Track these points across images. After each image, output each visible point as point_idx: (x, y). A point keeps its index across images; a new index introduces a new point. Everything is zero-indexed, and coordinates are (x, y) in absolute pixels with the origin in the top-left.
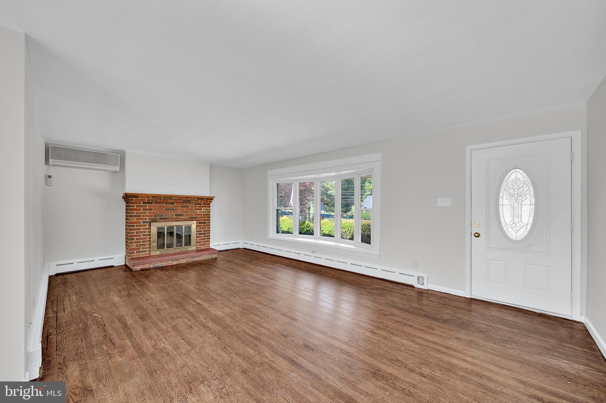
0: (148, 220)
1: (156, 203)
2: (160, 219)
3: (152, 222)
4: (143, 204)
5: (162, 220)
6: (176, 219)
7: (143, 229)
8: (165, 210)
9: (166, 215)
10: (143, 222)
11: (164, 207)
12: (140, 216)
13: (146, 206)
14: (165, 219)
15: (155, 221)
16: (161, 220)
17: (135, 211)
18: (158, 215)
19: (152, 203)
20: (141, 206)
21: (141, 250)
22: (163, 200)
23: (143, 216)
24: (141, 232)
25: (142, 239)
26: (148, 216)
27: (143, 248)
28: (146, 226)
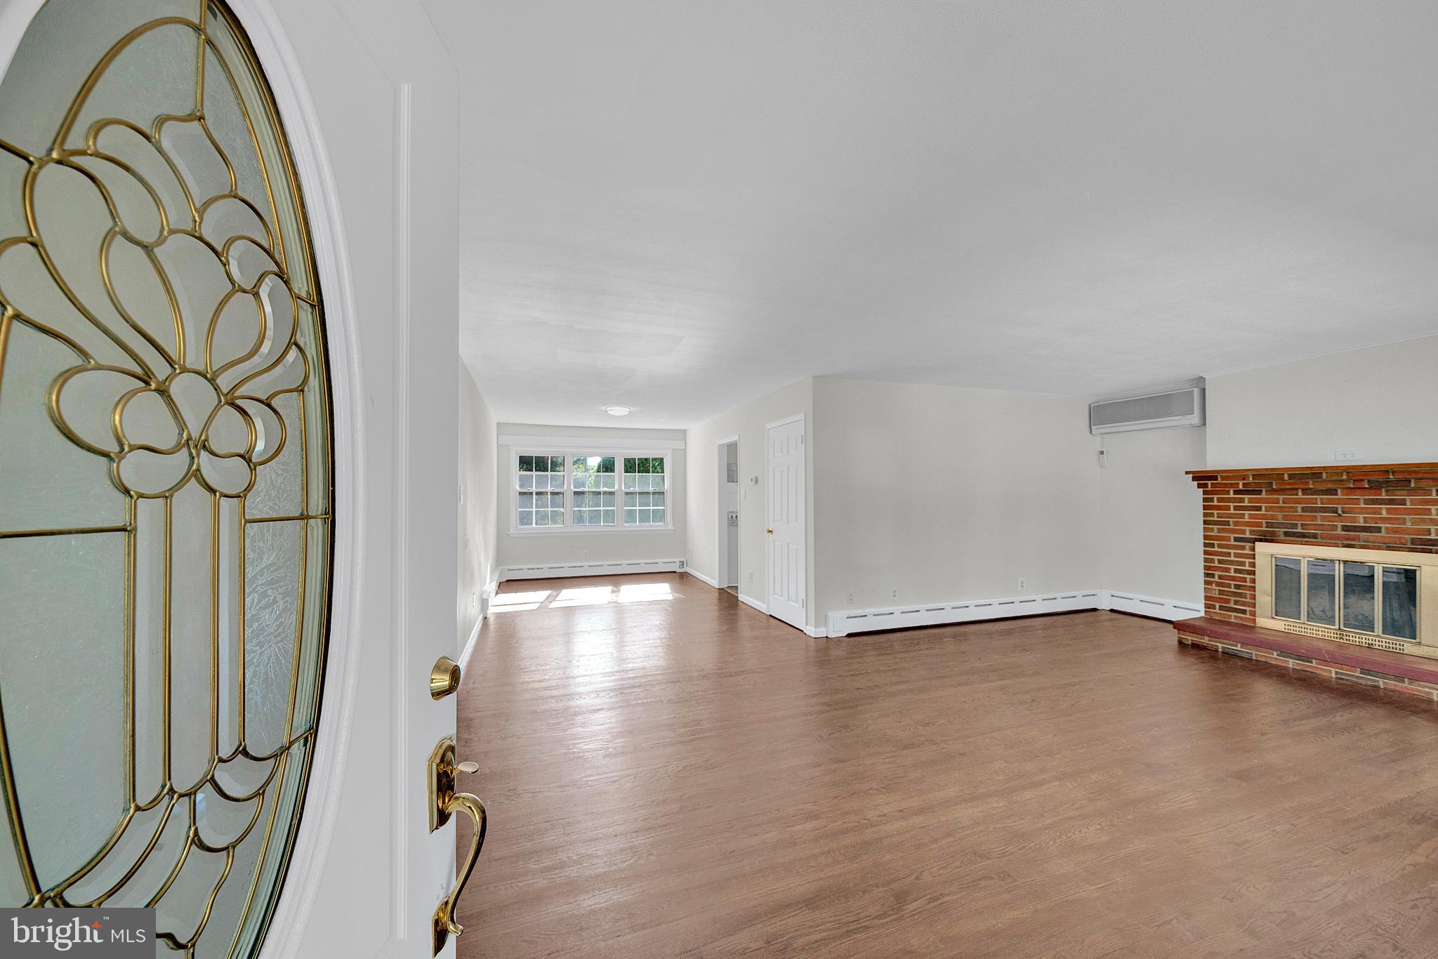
0: (1248, 535)
1: (1272, 491)
2: (1286, 534)
3: (1261, 540)
4: (1234, 494)
5: (1292, 538)
6: (1348, 539)
7: (1236, 555)
8: (1304, 510)
9: (1306, 524)
10: (1236, 539)
11: (1298, 501)
12: (1227, 523)
13: (1242, 500)
14: (1303, 535)
15: (1269, 538)
16: (1288, 538)
17: (1215, 512)
18: (1280, 525)
19: (1260, 492)
20: (1229, 500)
21: (1232, 605)
22: (1292, 481)
23: (1236, 524)
24: (1231, 562)
25: (1233, 579)
26: (1248, 524)
27: (1236, 602)
28: (1243, 548)
